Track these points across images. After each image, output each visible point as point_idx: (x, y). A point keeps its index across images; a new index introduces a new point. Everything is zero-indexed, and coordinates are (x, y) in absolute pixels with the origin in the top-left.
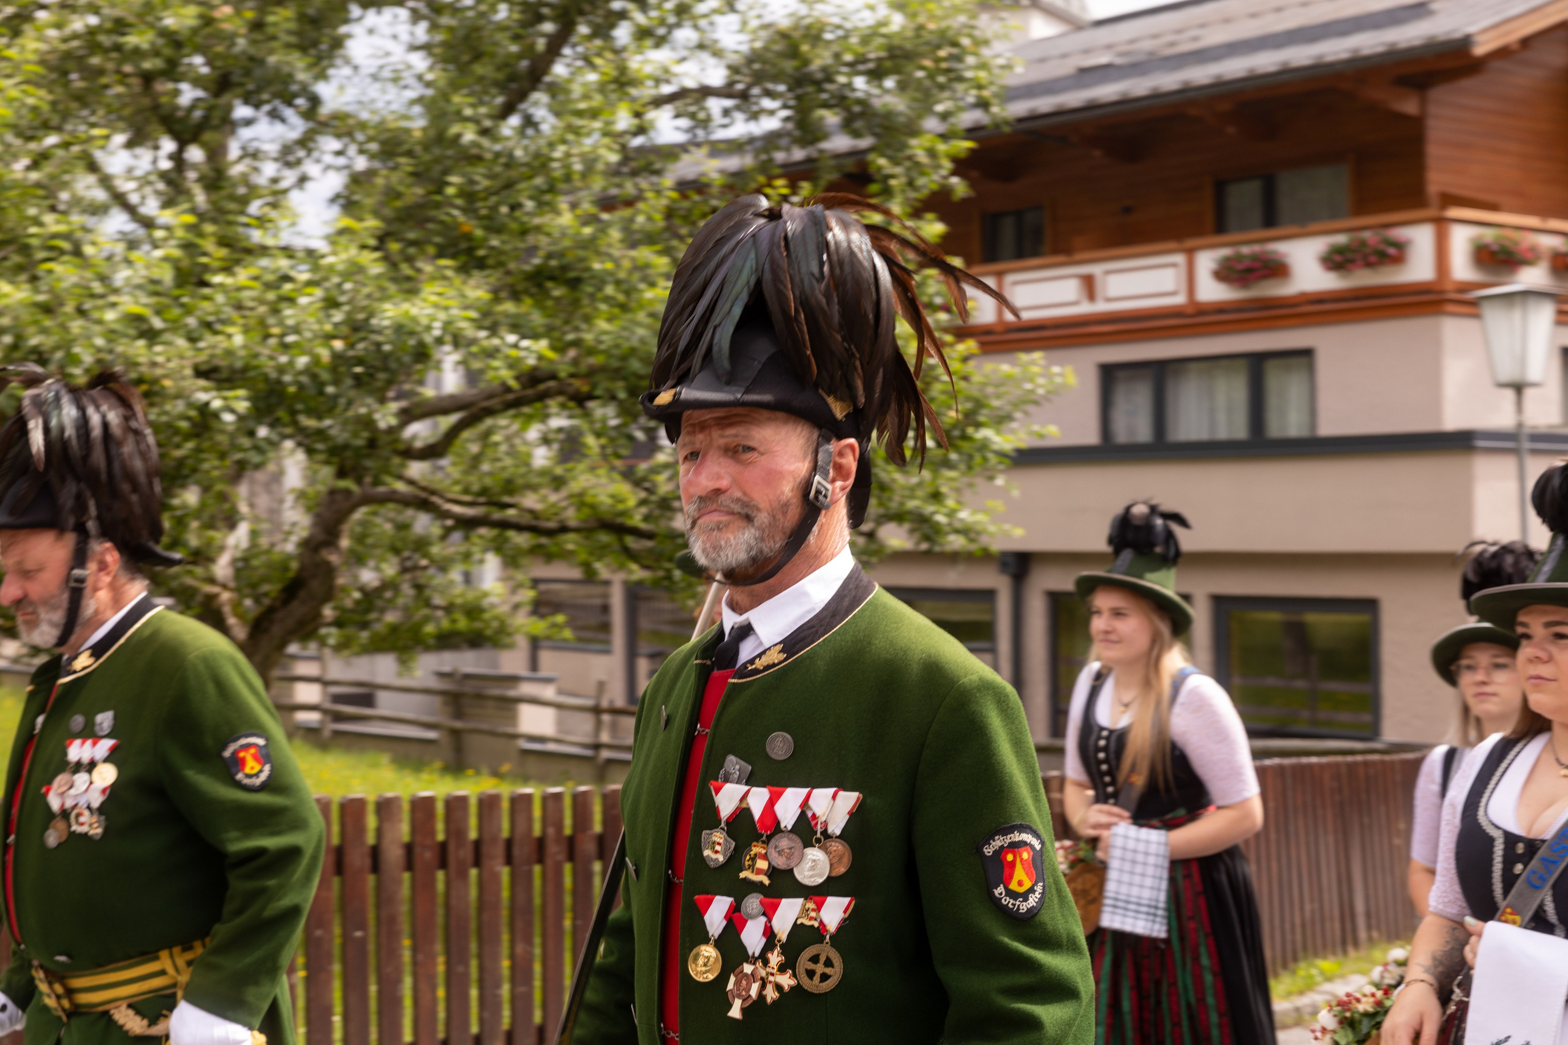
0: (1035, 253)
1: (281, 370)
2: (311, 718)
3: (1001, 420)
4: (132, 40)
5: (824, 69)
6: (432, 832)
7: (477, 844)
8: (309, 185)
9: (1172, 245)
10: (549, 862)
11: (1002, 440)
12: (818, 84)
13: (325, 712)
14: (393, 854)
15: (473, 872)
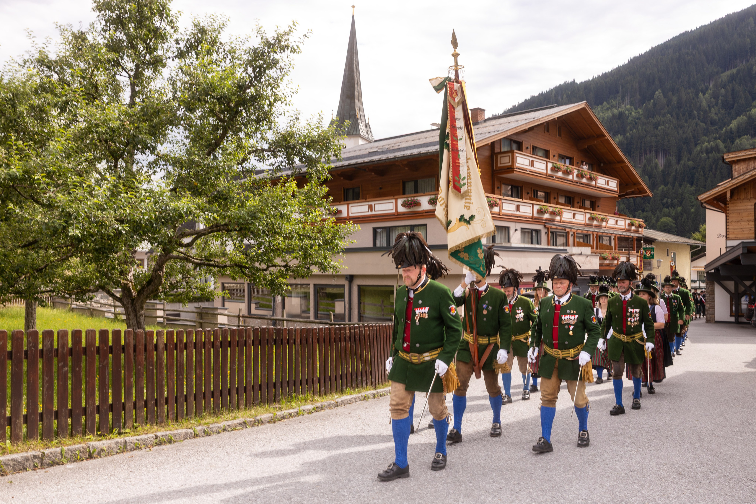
0: (358, 198)
1: (141, 220)
2: (161, 320)
3: (341, 238)
4: (100, 129)
5: (294, 145)
6: (174, 341)
7: (186, 344)
8: (156, 174)
9: (392, 197)
10: (207, 348)
11: (343, 244)
12: (293, 149)
13: (164, 318)
14: (161, 346)
15: (185, 351)
